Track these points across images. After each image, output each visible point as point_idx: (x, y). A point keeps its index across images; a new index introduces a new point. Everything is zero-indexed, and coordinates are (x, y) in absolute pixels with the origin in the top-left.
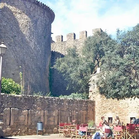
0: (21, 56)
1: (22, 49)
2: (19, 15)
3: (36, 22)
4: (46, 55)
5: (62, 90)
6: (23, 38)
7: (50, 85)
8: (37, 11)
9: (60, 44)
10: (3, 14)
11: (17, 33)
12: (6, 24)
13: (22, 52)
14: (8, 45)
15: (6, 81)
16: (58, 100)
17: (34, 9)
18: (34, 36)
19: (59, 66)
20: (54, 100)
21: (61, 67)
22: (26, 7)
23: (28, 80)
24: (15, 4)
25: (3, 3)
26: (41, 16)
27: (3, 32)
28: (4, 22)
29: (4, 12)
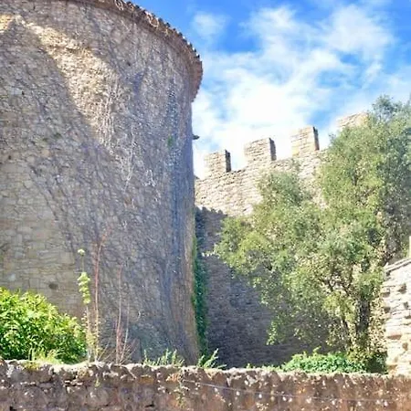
0: (84, 212)
1: (86, 184)
2: (70, 59)
3: (136, 86)
4: (179, 211)
5: (240, 347)
6: (90, 140)
7: (199, 328)
8: (139, 47)
9: (222, 183)
10: (7, 54)
11: (64, 122)
12: (18, 92)
13: (86, 198)
14: (29, 170)
15: (11, 304)
16: (270, 385)
17: (127, 39)
18: (130, 136)
19: (236, 248)
20: (252, 381)
21: (241, 253)
22: (96, 29)
23: (115, 309)
24: (52, 18)
25: (7, 15)
26: (152, 65)
27: (10, 120)
28: (13, 84)
29: (11, 49)
